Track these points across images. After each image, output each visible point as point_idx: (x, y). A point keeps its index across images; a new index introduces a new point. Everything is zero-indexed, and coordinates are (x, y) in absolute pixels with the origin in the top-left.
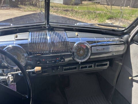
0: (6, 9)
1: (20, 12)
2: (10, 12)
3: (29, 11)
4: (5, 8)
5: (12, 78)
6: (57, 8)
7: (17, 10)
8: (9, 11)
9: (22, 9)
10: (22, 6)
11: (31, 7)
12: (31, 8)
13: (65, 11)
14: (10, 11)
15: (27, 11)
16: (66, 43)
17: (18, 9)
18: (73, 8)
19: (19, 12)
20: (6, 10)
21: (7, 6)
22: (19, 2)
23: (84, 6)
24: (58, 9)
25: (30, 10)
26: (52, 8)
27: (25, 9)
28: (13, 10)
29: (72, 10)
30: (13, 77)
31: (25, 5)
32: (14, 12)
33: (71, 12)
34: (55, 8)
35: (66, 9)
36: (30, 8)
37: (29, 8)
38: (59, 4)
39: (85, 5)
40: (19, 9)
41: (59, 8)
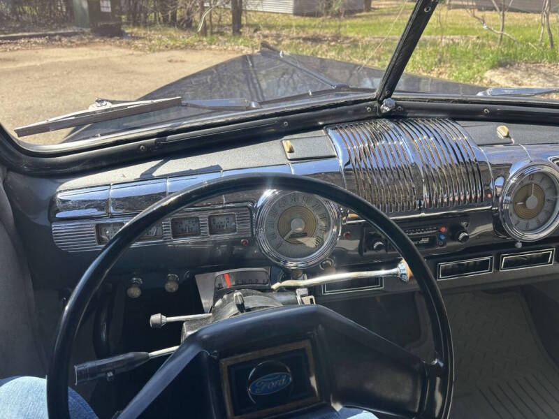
0: (78, 46)
1: (135, 53)
2: (95, 57)
3: (166, 47)
4: (74, 39)
5: (311, 300)
6: (274, 32)
7: (120, 46)
8: (92, 52)
9: (138, 43)
10: (135, 30)
11: (172, 31)
12: (170, 34)
13: (309, 43)
14: (96, 52)
15: (159, 50)
16: (476, 169)
17: (125, 40)
18: (340, 27)
19: (132, 54)
20: (80, 49)
21: (83, 33)
22: (123, 13)
23: (382, 19)
24: (278, 36)
25: (171, 43)
26: (255, 31)
27: (150, 40)
28: (108, 47)
29: (336, 38)
30: (312, 297)
31: (148, 25)
32: (110, 54)
33: (333, 43)
34: (267, 32)
35: (311, 32)
36: (171, 38)
37: (165, 39)
38: (276, 16)
39: (383, 14)
40: (128, 44)
41: (284, 32)
